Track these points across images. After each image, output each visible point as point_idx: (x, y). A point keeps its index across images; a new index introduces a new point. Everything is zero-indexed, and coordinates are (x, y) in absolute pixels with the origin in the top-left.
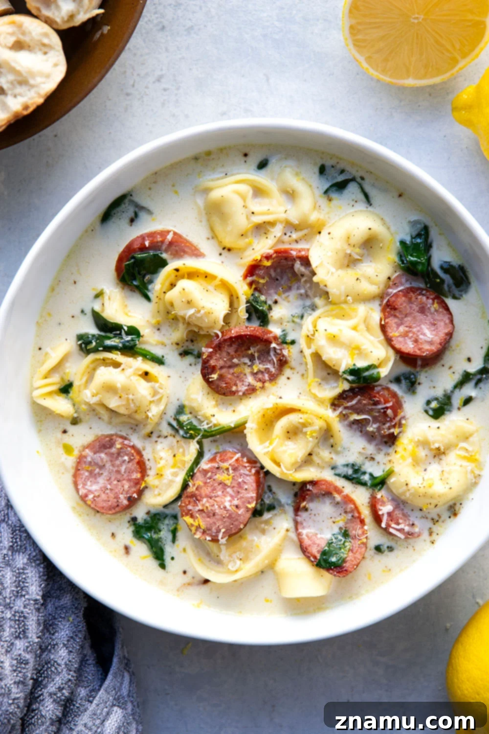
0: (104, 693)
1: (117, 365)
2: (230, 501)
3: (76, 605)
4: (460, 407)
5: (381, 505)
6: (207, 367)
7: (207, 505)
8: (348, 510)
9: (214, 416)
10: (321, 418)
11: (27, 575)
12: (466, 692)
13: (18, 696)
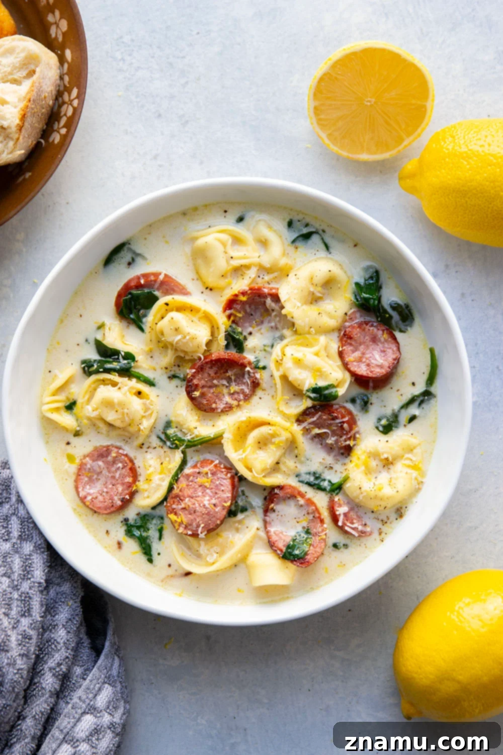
0: (97, 671)
1: (114, 384)
2: (209, 500)
3: (74, 593)
4: (406, 424)
5: (338, 507)
6: (190, 385)
7: (190, 504)
8: (310, 511)
9: (196, 428)
10: (287, 430)
11: (33, 561)
12: (410, 668)
13: (22, 667)
